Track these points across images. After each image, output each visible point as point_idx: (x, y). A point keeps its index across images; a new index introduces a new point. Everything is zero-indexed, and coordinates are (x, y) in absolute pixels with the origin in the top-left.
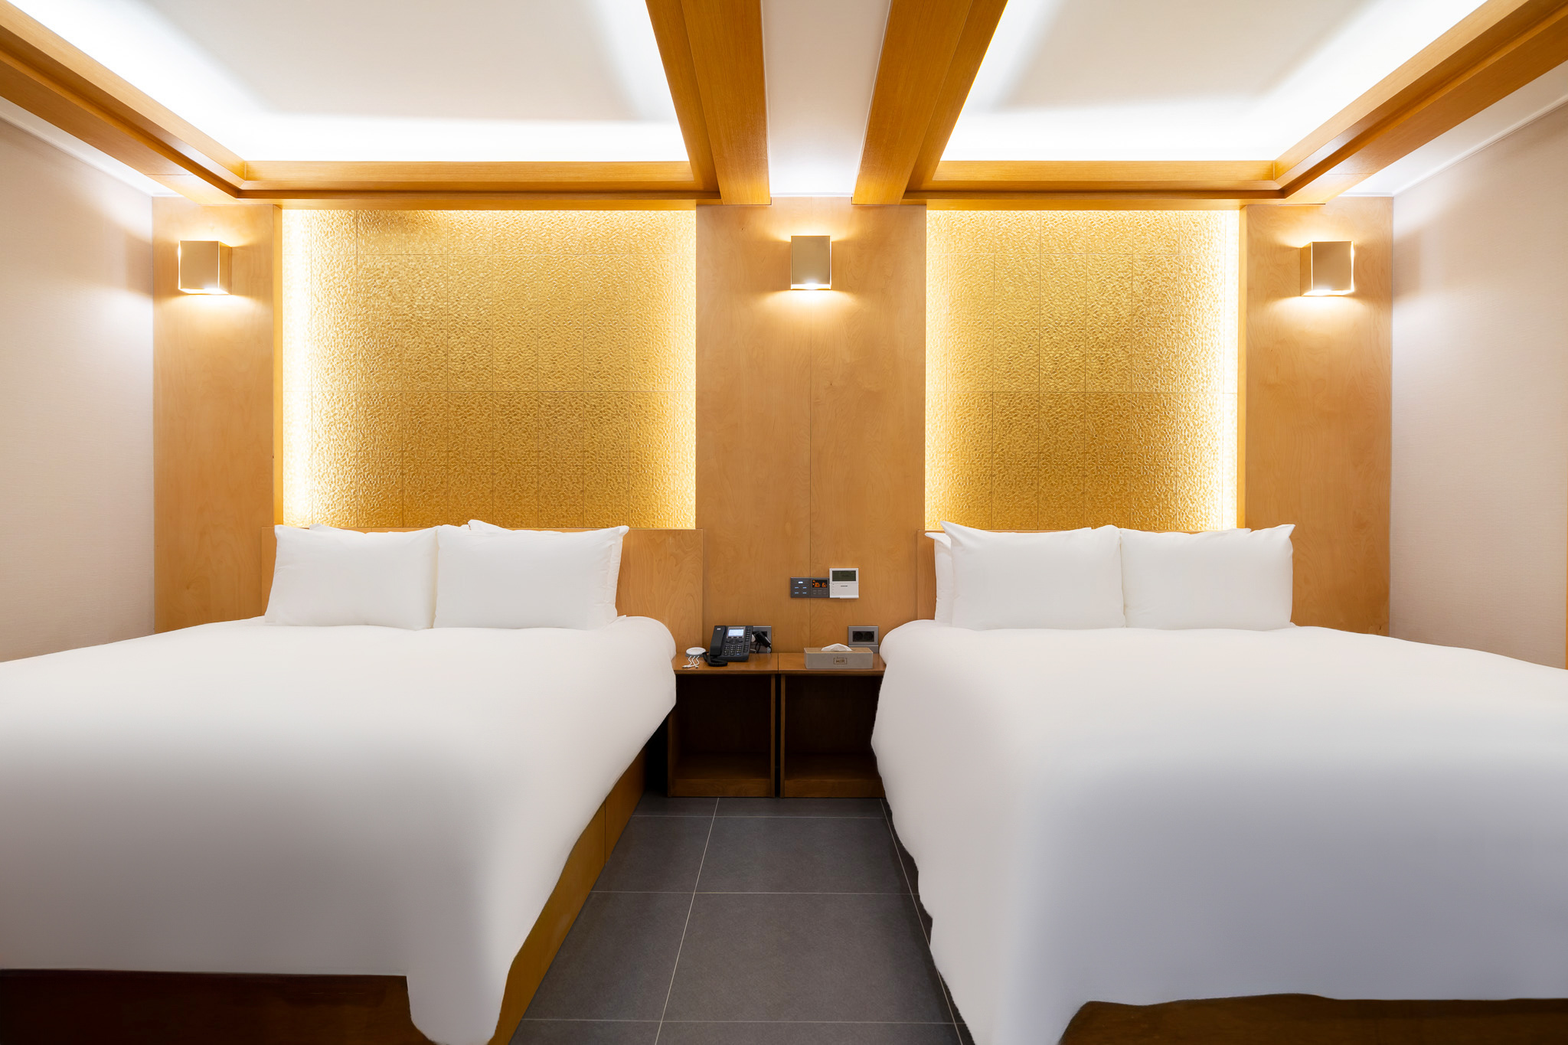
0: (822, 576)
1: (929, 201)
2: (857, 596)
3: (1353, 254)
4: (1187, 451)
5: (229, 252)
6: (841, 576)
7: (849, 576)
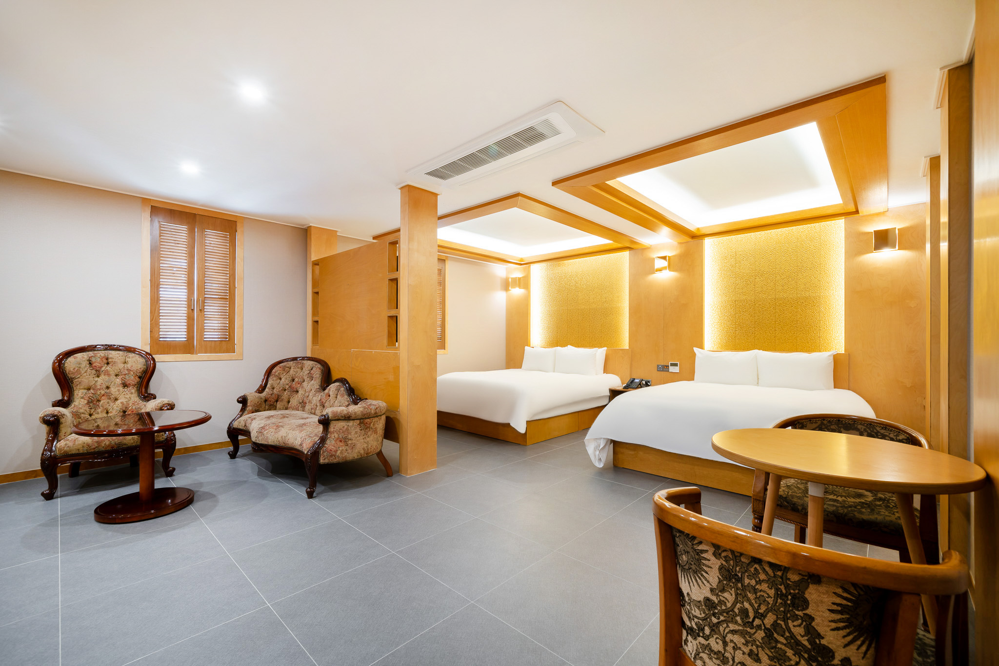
0: (667, 365)
1: (706, 238)
2: (678, 372)
3: (897, 231)
4: (825, 319)
5: (520, 279)
6: (673, 365)
7: (676, 365)
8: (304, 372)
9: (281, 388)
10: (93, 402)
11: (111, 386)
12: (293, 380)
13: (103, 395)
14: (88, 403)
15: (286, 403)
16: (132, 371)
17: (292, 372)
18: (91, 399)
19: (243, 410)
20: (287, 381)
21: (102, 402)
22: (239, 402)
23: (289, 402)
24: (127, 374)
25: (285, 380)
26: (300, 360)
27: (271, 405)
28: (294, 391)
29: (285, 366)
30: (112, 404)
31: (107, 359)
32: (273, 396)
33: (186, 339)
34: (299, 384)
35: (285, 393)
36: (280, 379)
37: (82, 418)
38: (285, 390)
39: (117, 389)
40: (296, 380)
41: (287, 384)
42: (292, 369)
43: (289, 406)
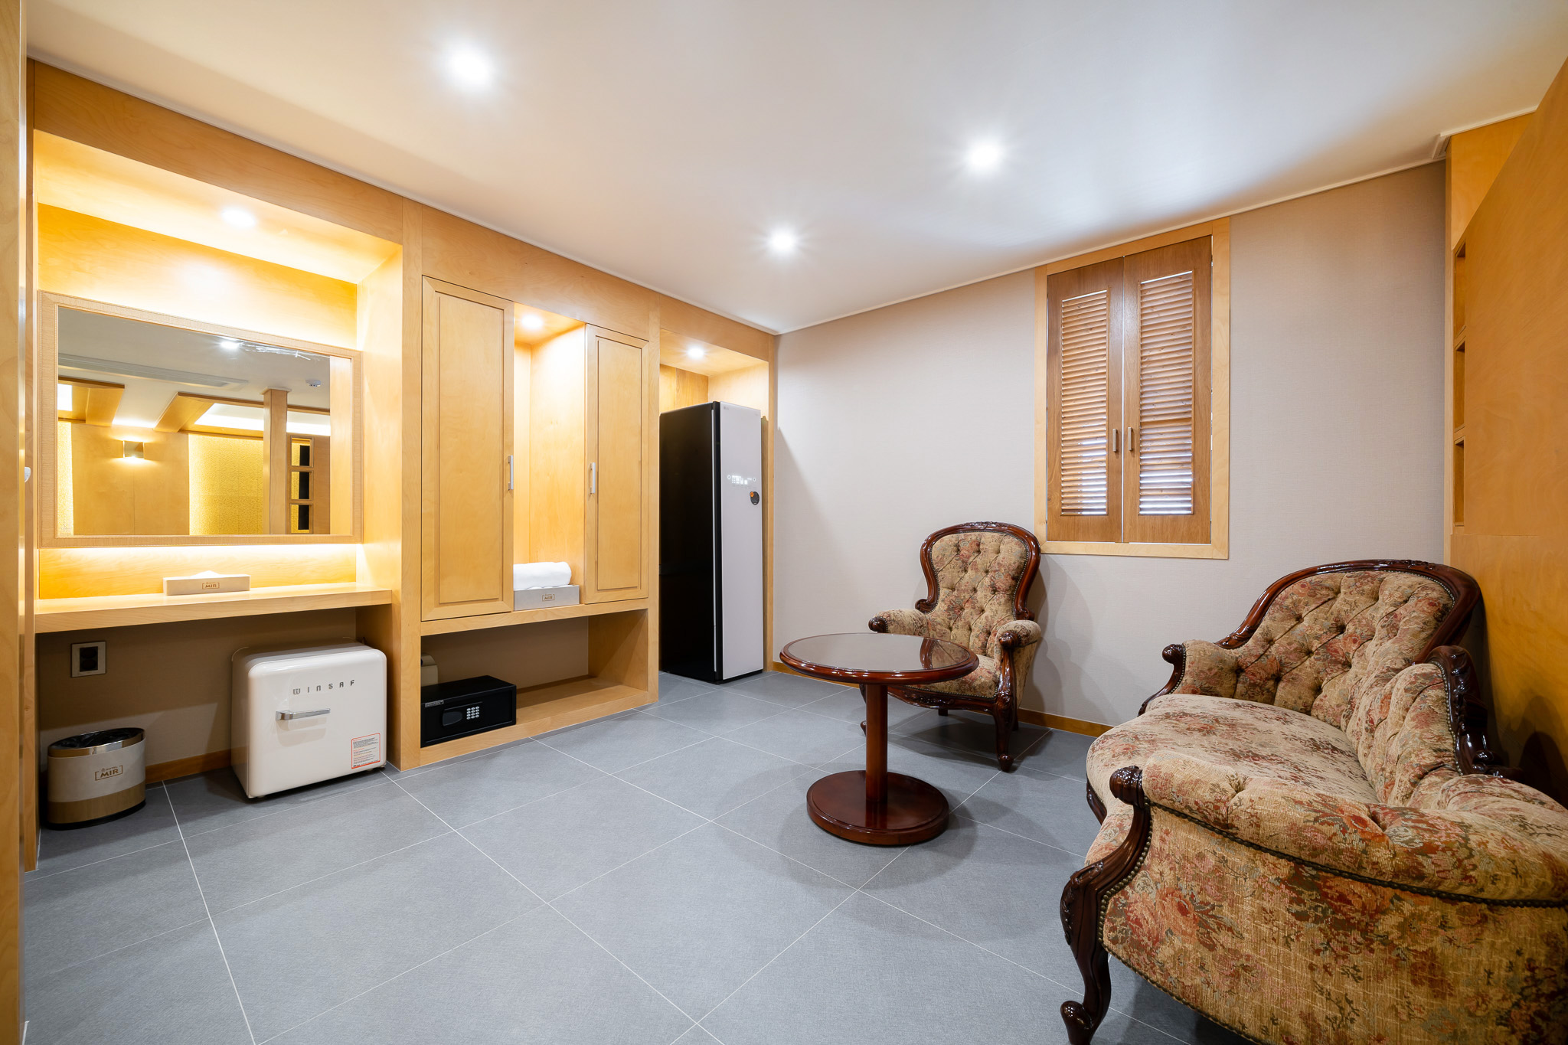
8: (1377, 609)
9: (1295, 646)
10: (956, 610)
11: (978, 589)
12: (1341, 629)
13: (968, 601)
14: (949, 609)
15: (1307, 695)
16: (1004, 566)
17: (1339, 604)
18: (952, 604)
19: (1174, 683)
20: (1317, 627)
21: (965, 611)
22: (1166, 657)
23: (1318, 690)
24: (997, 571)
25: (1313, 624)
26: (1382, 569)
27: (1254, 685)
28: (1336, 662)
29: (1319, 584)
30: (975, 617)
31: (978, 545)
32: (1264, 661)
33: (1105, 513)
34: (1355, 641)
35: (1307, 663)
36: (1299, 619)
37: (938, 630)
38: (1309, 653)
39: (984, 593)
40: (1350, 628)
41: (1318, 638)
42: (1341, 596)
43: (1317, 702)
